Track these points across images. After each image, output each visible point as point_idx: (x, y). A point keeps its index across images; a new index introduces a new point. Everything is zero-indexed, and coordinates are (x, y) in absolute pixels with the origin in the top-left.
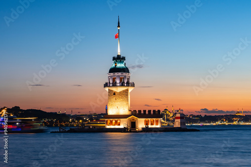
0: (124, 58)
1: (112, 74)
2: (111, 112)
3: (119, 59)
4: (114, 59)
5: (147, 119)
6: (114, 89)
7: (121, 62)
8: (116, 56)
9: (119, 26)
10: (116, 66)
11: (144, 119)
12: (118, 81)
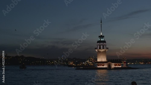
0: (104, 37)
1: (99, 43)
2: (99, 60)
3: (102, 37)
4: (99, 37)
5: (115, 64)
6: (100, 50)
7: (103, 38)
8: (100, 36)
9: (101, 22)
10: (100, 40)
11: (114, 64)
12: (102, 47)
